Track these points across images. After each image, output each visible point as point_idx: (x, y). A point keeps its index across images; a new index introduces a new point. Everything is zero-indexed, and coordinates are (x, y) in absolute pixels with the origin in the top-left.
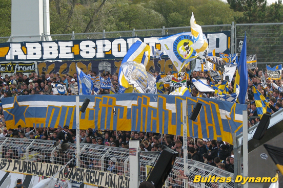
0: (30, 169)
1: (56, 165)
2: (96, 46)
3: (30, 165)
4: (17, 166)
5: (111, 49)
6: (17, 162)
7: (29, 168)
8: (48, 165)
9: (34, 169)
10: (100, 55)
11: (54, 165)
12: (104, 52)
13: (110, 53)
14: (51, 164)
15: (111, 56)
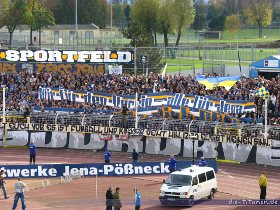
2: (20, 54)
5: (34, 56)
10: (24, 59)
12: (27, 58)
13: (32, 58)
15: (34, 60)
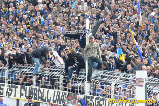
0: (37, 96)
1: (64, 92)
3: (36, 91)
4: (23, 92)
6: (24, 88)
7: (35, 95)
8: (55, 91)
9: (40, 96)
11: (62, 92)
14: (59, 91)
